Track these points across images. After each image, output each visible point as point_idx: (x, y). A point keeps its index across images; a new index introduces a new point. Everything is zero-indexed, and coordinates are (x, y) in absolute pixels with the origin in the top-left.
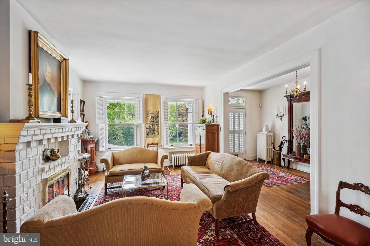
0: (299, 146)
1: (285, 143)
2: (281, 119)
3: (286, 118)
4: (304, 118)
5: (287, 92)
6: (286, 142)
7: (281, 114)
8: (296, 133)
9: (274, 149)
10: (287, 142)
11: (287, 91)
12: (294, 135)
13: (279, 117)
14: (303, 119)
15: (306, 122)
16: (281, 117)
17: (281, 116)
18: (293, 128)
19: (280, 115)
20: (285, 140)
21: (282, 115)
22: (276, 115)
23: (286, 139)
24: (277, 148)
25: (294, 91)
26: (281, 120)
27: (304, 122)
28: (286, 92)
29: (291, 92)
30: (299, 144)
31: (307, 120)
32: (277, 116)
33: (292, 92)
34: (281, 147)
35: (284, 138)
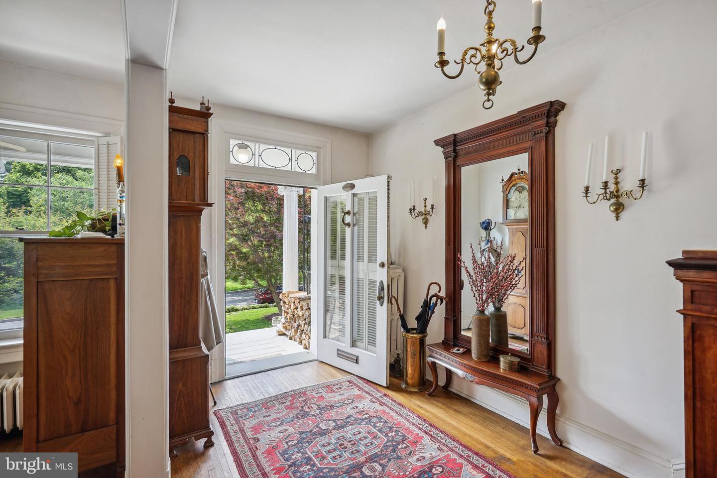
0: (483, 321)
1: (436, 304)
2: (426, 222)
3: (439, 221)
4: (485, 224)
5: (445, 58)
6: (439, 301)
7: (425, 206)
8: (472, 273)
9: (404, 325)
10: (442, 302)
11: (441, 54)
12: (464, 277)
13: (420, 214)
14: (481, 226)
15: (489, 233)
16: (424, 216)
17: (427, 213)
18: (461, 255)
19: (422, 210)
20: (435, 295)
21: (429, 208)
22: (410, 209)
23: (439, 292)
24: (413, 323)
25: (479, 56)
26: (426, 228)
27: (483, 233)
28: (438, 59)
29: (463, 60)
30: (482, 312)
31: (490, 230)
32: (413, 213)
33: (468, 57)
34: (424, 319)
35: (434, 290)
